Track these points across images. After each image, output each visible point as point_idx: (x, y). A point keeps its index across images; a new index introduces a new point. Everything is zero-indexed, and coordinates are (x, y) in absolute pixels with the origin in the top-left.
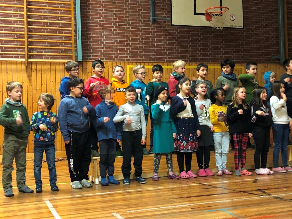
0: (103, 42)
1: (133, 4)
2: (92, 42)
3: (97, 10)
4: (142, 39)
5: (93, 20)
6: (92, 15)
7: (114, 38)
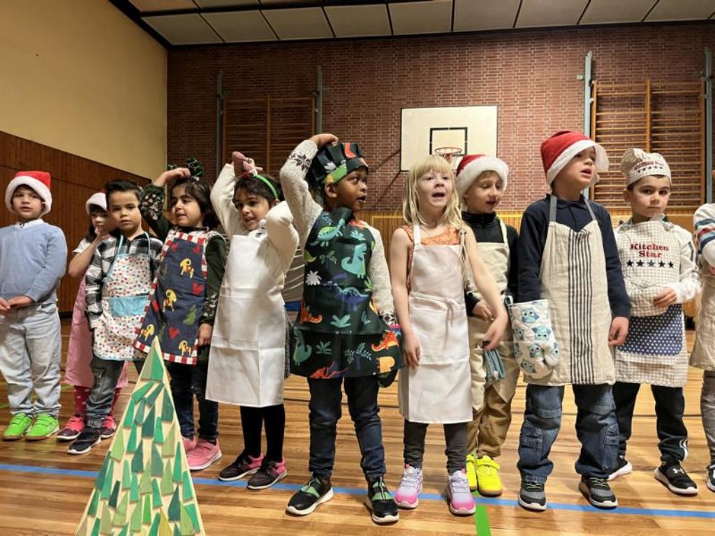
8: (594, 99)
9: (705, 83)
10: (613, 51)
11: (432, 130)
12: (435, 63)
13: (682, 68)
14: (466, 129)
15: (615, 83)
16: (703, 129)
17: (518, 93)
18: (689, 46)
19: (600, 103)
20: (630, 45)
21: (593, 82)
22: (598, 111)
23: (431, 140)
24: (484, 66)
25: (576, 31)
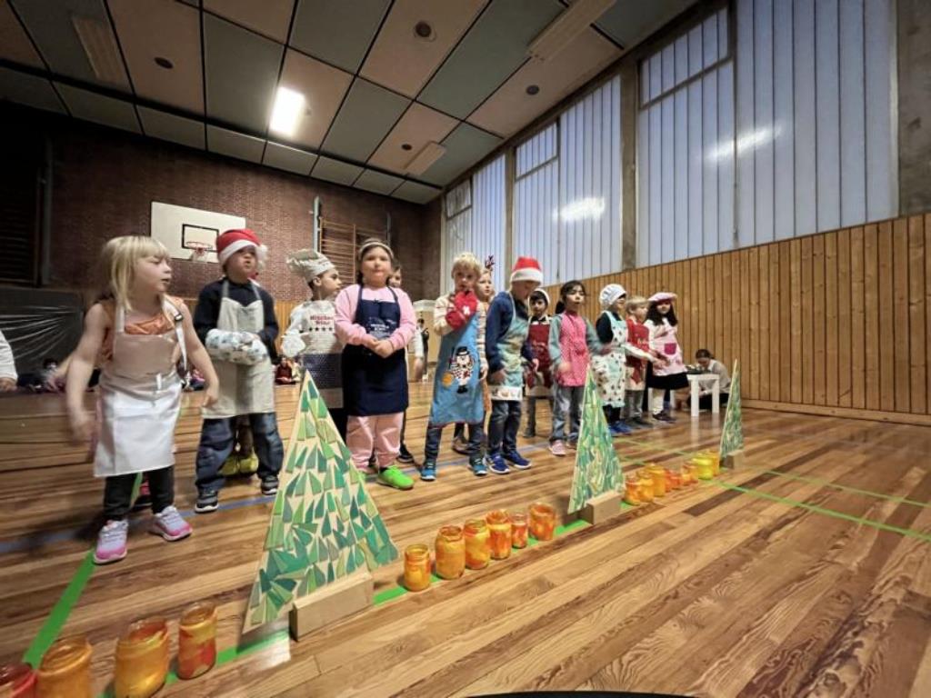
8: (320, 230)
9: (387, 233)
10: (333, 200)
11: (184, 226)
12: (190, 171)
13: (375, 222)
14: (218, 230)
15: (336, 222)
18: (379, 209)
19: (324, 233)
20: (343, 199)
21: (320, 218)
22: (323, 237)
23: (183, 234)
24: (237, 186)
25: (308, 180)
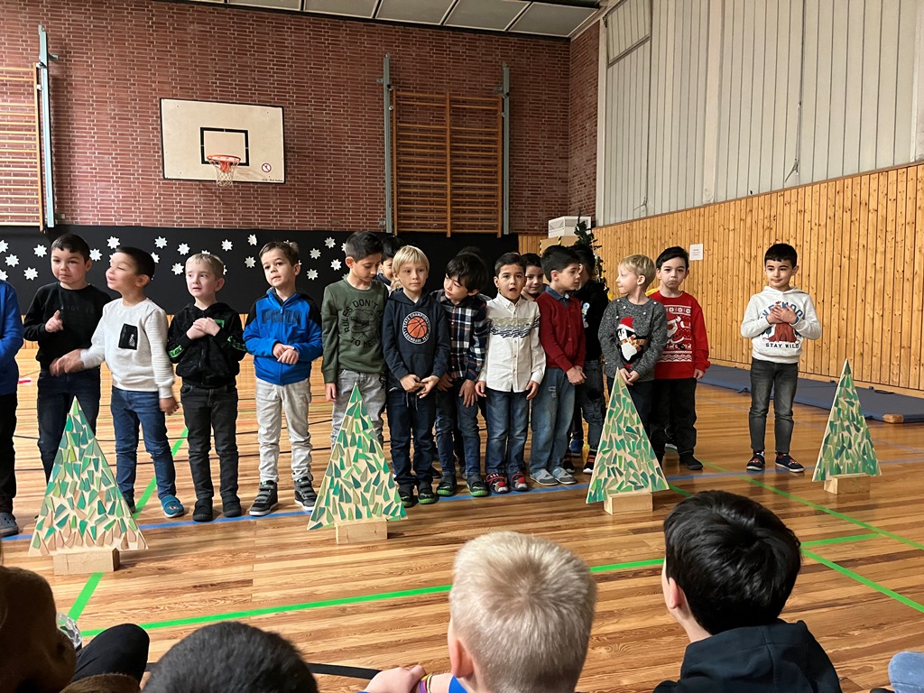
0: (97, 200)
1: (145, 144)
2: (79, 199)
3: (86, 153)
4: (160, 194)
5: (81, 168)
6: (77, 160)
7: (113, 193)
8: (394, 108)
9: (503, 99)
10: (414, 54)
11: (203, 130)
12: (208, 40)
13: (482, 82)
14: (246, 132)
15: (417, 92)
16: (500, 150)
17: (312, 91)
18: (489, 58)
19: (400, 113)
20: (431, 49)
21: (393, 88)
22: (399, 122)
23: (202, 143)
24: (270, 53)
25: (374, 26)
